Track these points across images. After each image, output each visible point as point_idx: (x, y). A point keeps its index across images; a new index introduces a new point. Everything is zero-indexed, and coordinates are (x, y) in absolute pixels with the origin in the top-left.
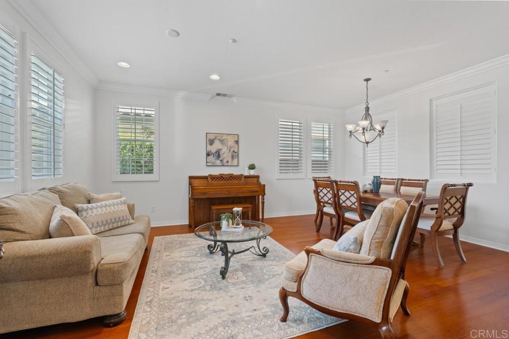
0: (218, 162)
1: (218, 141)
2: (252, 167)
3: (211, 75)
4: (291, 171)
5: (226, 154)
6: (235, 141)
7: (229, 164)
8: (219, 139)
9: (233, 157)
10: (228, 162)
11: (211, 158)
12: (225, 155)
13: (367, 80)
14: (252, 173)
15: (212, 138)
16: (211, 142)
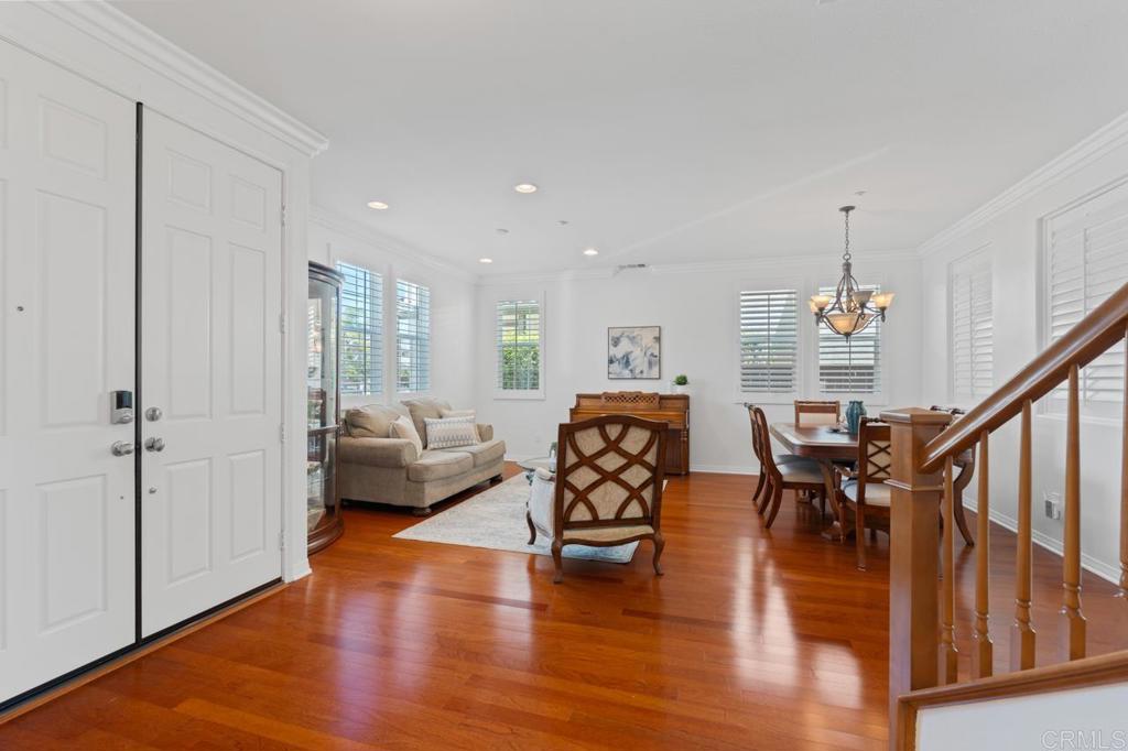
0: (626, 373)
1: (627, 339)
2: (682, 381)
3: (586, 250)
4: (766, 389)
5: (639, 361)
6: (655, 338)
7: (645, 375)
8: (628, 337)
9: (650, 364)
10: (642, 372)
11: (616, 367)
12: (637, 362)
13: (847, 209)
14: (680, 390)
15: (618, 335)
16: (616, 342)
